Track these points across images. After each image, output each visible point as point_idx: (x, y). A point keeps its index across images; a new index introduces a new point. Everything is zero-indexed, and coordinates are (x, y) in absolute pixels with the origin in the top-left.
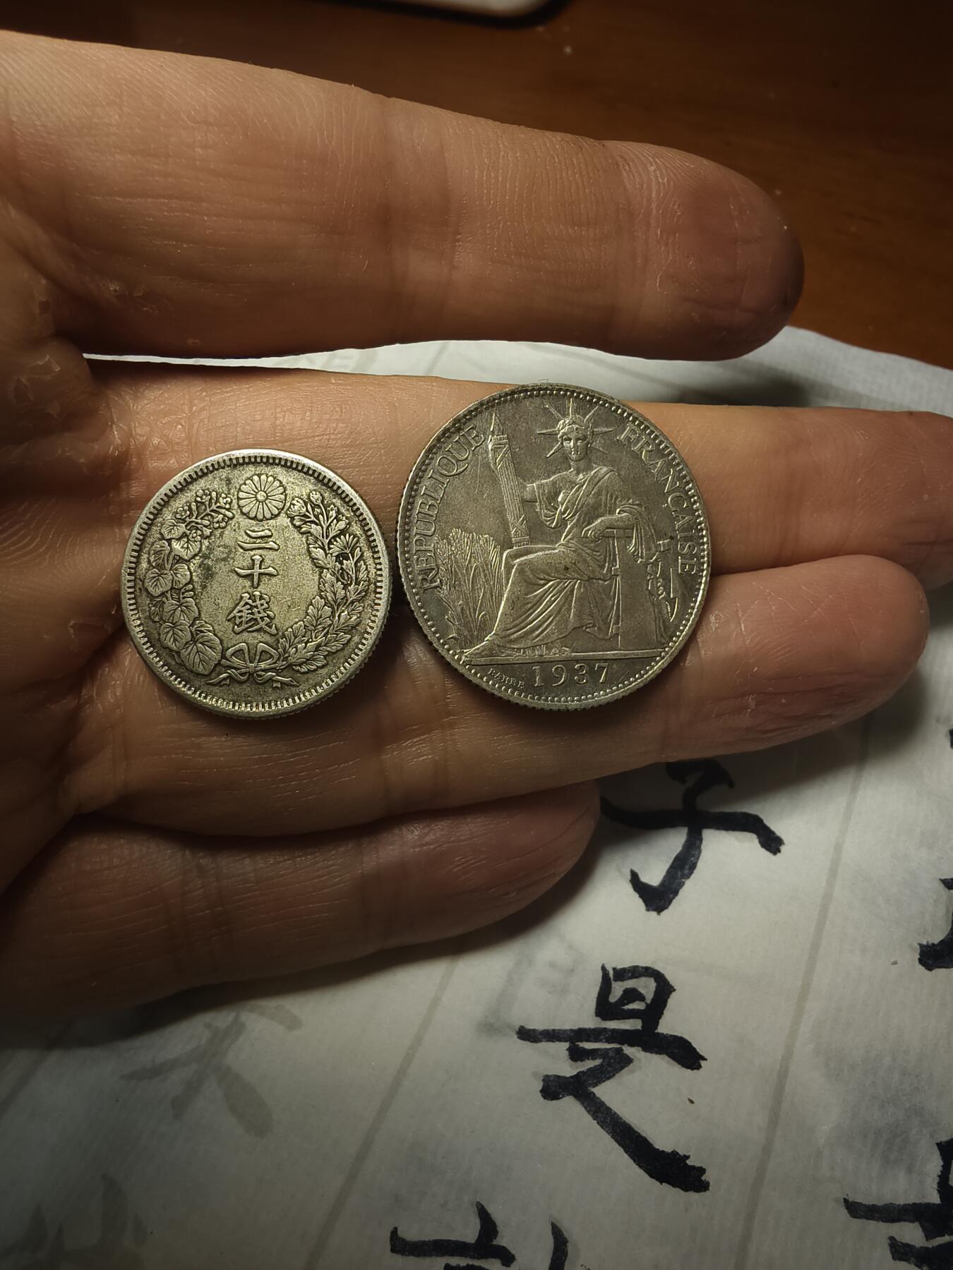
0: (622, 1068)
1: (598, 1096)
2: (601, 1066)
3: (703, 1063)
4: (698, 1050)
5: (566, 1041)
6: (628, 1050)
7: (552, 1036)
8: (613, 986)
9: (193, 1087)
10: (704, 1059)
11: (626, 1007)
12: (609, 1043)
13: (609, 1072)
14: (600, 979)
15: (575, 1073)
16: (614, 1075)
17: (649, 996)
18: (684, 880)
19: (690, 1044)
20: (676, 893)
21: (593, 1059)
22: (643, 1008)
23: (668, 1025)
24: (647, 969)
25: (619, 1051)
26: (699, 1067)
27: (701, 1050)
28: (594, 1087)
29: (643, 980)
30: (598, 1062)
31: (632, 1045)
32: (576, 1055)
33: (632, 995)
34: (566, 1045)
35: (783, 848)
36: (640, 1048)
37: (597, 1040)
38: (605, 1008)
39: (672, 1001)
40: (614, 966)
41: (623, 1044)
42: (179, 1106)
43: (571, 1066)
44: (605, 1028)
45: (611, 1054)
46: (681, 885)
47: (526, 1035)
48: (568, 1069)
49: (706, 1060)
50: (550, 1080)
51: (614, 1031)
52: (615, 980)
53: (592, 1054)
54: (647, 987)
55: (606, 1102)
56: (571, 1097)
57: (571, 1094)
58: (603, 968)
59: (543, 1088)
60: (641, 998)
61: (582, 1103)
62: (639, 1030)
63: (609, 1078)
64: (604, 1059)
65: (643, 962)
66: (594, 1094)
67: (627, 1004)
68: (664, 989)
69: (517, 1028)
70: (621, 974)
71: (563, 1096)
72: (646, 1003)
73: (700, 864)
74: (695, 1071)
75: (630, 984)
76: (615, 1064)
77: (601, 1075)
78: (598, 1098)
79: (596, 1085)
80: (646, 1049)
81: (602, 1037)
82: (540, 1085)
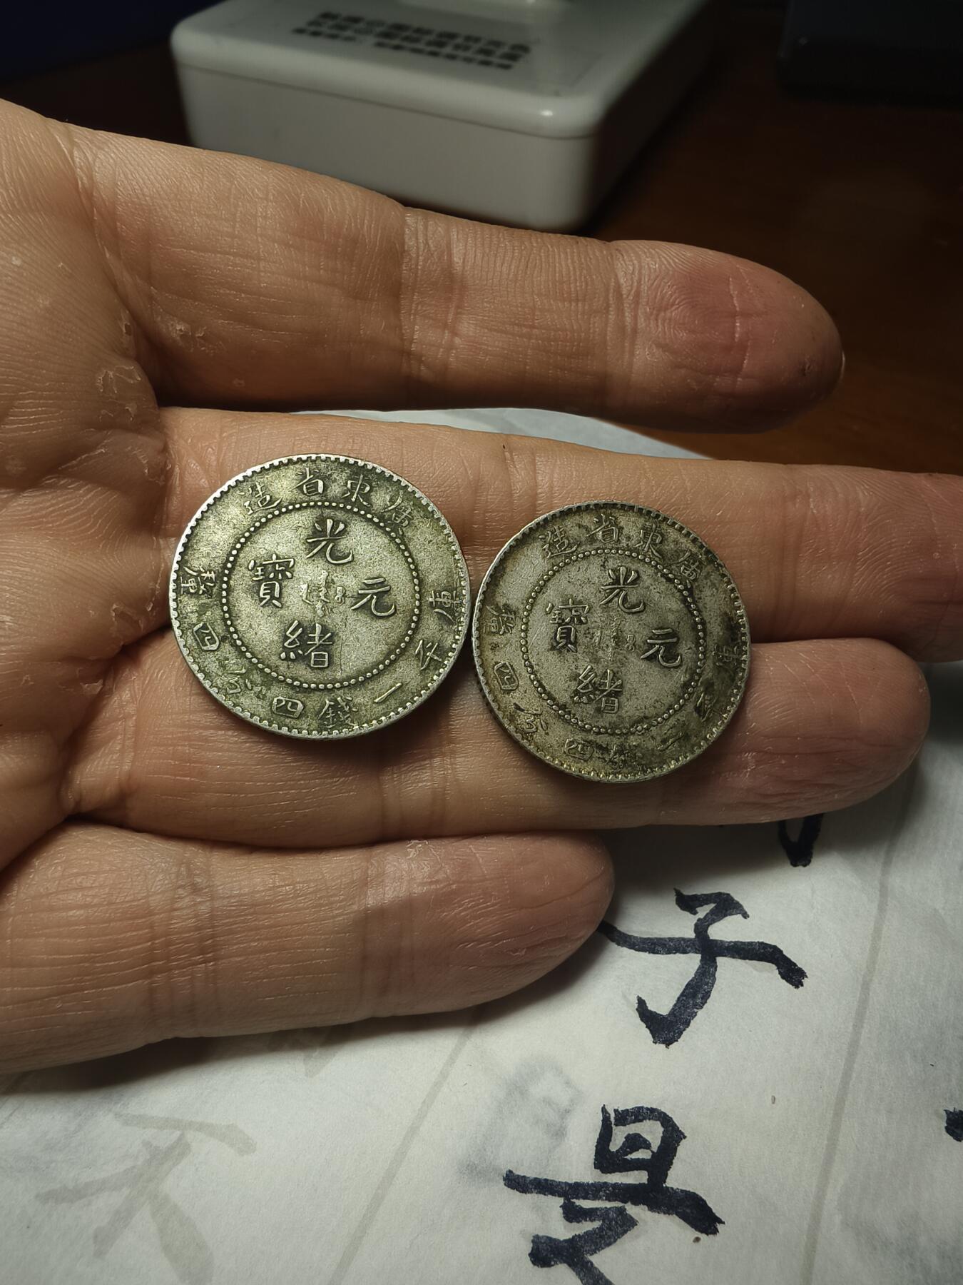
0: (625, 1232)
1: (596, 1265)
2: (601, 1229)
3: (719, 1227)
4: (714, 1211)
5: (560, 1196)
6: (632, 1210)
7: (544, 1187)
8: (614, 1132)
9: (122, 1217)
10: (721, 1222)
11: (629, 1157)
12: (610, 1201)
13: (609, 1237)
14: (600, 1123)
15: (569, 1236)
16: (615, 1241)
17: (656, 1143)
18: (696, 1010)
19: (704, 1202)
20: (687, 1024)
21: (592, 1221)
22: (649, 1157)
23: (677, 1179)
24: (652, 1110)
25: (621, 1211)
26: (715, 1232)
27: (717, 1211)
28: (591, 1255)
29: (647, 1123)
30: (597, 1224)
31: (635, 1203)
32: (572, 1214)
33: (635, 1142)
34: (561, 1201)
35: (805, 981)
36: (646, 1207)
37: (596, 1197)
38: (605, 1159)
39: (683, 1150)
40: (616, 1108)
41: (626, 1202)
42: (103, 1240)
43: (565, 1228)
44: (605, 1183)
45: (612, 1215)
46: (693, 1015)
47: (516, 1182)
48: (562, 1231)
49: (724, 1223)
50: (541, 1242)
51: (615, 1186)
52: (616, 1125)
53: (589, 1214)
54: (652, 1132)
55: (605, 1274)
56: (565, 1265)
57: (565, 1262)
58: (604, 1110)
59: (532, 1251)
60: (647, 1145)
61: (578, 1274)
62: (644, 1184)
63: (609, 1245)
64: (604, 1221)
65: (647, 1104)
66: (592, 1264)
67: (631, 1153)
68: (673, 1136)
69: (504, 1172)
70: (624, 1117)
71: (556, 1263)
72: (652, 1152)
73: (714, 993)
74: (711, 1236)
75: (633, 1128)
76: (618, 1226)
77: (601, 1240)
78: (596, 1268)
79: (594, 1252)
80: (651, 1209)
81: (601, 1193)
82: (528, 1247)
